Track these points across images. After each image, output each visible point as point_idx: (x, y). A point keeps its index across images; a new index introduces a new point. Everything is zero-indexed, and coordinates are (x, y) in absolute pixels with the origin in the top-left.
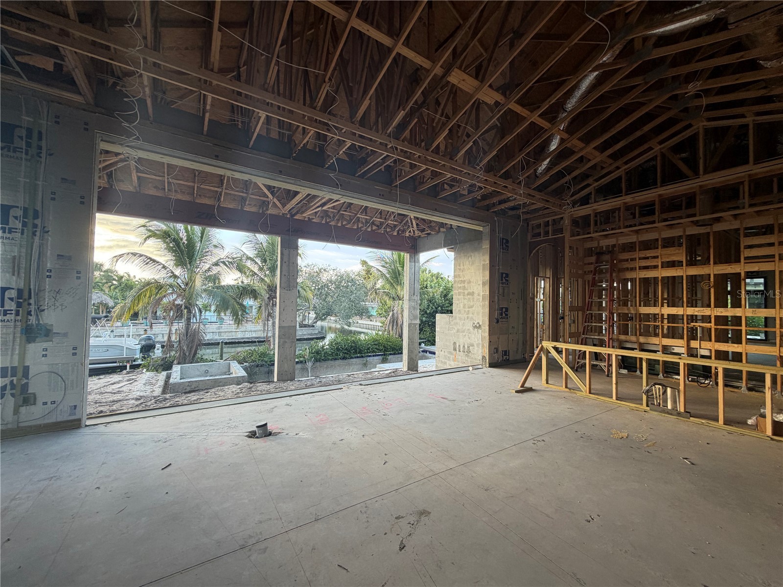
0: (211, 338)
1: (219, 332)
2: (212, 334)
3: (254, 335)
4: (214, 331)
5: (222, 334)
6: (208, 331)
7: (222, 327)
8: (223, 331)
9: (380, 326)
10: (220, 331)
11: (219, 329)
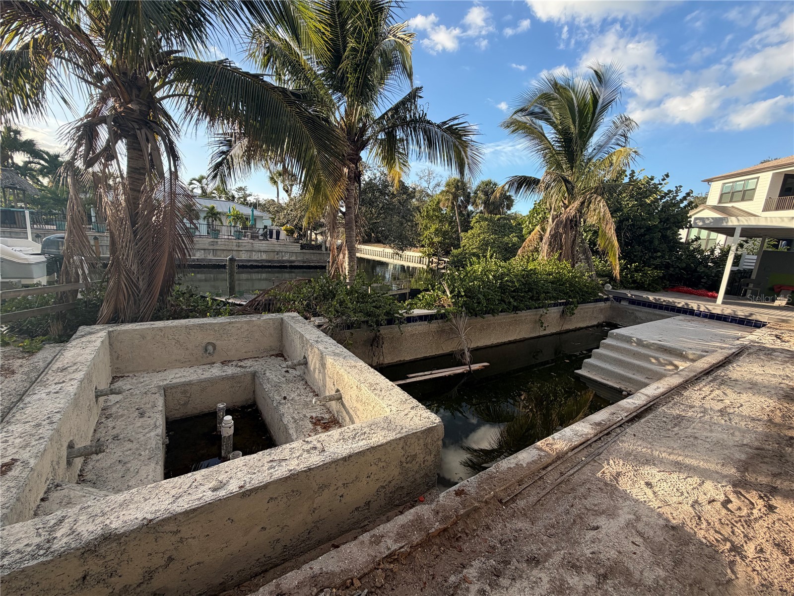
0: (203, 257)
1: (213, 250)
2: (203, 252)
3: (264, 257)
4: (206, 248)
5: (219, 253)
6: (197, 247)
7: (217, 242)
8: (219, 248)
9: (421, 257)
10: (215, 247)
11: (213, 245)
